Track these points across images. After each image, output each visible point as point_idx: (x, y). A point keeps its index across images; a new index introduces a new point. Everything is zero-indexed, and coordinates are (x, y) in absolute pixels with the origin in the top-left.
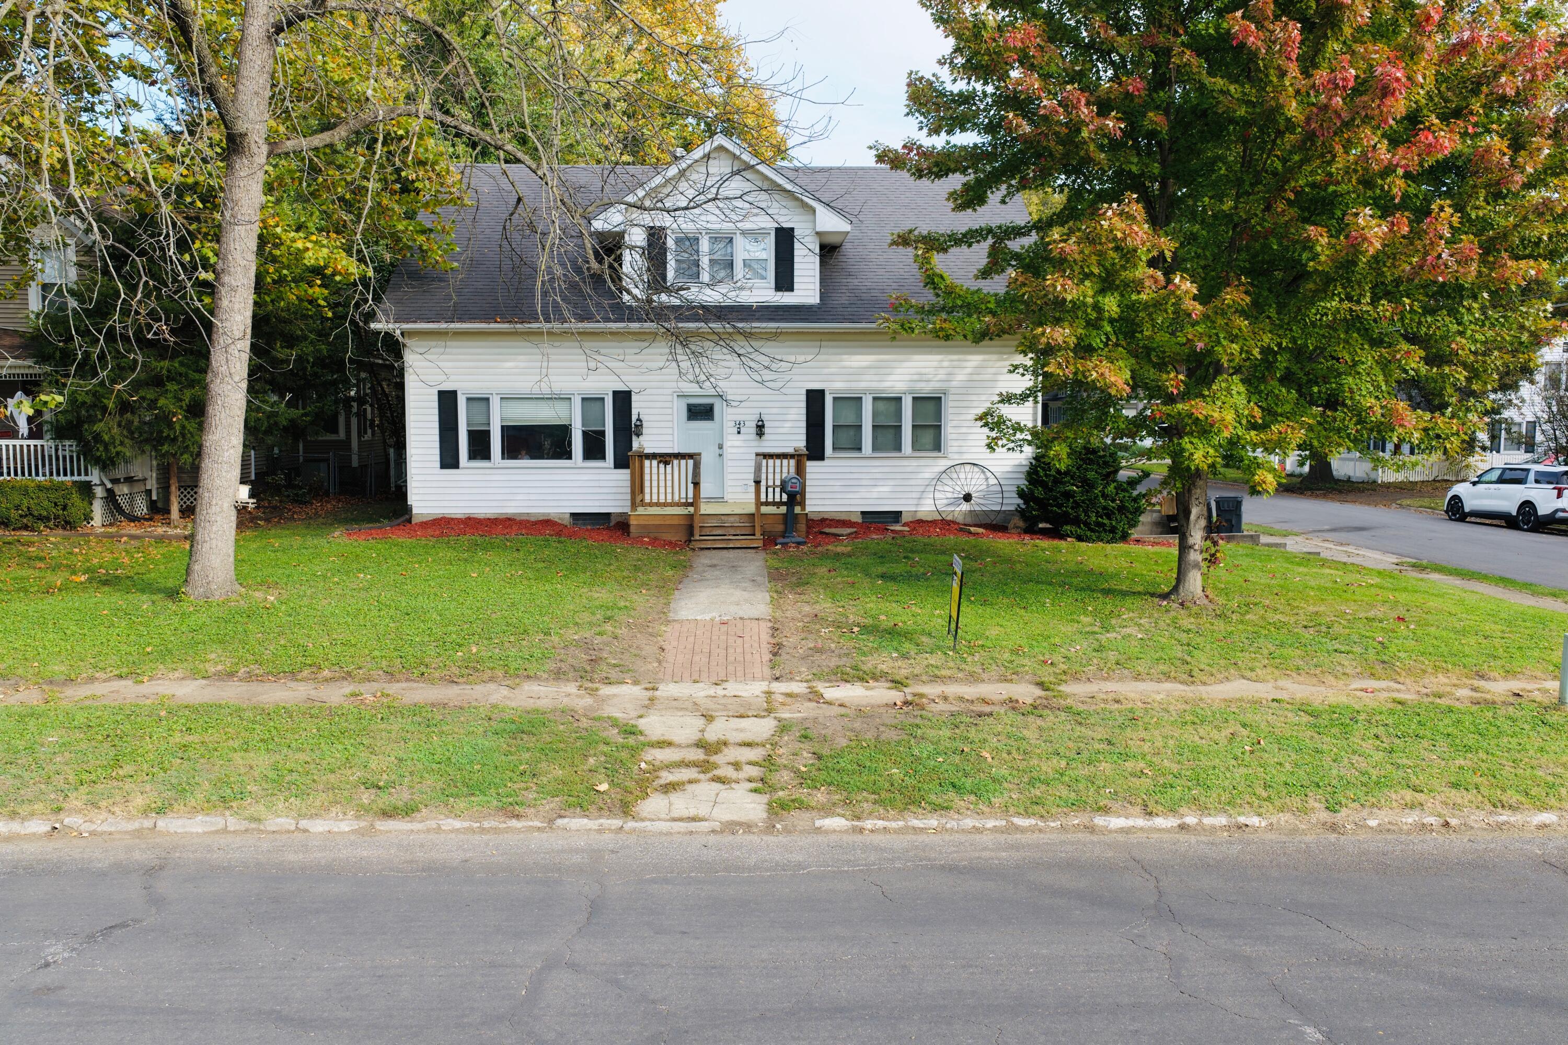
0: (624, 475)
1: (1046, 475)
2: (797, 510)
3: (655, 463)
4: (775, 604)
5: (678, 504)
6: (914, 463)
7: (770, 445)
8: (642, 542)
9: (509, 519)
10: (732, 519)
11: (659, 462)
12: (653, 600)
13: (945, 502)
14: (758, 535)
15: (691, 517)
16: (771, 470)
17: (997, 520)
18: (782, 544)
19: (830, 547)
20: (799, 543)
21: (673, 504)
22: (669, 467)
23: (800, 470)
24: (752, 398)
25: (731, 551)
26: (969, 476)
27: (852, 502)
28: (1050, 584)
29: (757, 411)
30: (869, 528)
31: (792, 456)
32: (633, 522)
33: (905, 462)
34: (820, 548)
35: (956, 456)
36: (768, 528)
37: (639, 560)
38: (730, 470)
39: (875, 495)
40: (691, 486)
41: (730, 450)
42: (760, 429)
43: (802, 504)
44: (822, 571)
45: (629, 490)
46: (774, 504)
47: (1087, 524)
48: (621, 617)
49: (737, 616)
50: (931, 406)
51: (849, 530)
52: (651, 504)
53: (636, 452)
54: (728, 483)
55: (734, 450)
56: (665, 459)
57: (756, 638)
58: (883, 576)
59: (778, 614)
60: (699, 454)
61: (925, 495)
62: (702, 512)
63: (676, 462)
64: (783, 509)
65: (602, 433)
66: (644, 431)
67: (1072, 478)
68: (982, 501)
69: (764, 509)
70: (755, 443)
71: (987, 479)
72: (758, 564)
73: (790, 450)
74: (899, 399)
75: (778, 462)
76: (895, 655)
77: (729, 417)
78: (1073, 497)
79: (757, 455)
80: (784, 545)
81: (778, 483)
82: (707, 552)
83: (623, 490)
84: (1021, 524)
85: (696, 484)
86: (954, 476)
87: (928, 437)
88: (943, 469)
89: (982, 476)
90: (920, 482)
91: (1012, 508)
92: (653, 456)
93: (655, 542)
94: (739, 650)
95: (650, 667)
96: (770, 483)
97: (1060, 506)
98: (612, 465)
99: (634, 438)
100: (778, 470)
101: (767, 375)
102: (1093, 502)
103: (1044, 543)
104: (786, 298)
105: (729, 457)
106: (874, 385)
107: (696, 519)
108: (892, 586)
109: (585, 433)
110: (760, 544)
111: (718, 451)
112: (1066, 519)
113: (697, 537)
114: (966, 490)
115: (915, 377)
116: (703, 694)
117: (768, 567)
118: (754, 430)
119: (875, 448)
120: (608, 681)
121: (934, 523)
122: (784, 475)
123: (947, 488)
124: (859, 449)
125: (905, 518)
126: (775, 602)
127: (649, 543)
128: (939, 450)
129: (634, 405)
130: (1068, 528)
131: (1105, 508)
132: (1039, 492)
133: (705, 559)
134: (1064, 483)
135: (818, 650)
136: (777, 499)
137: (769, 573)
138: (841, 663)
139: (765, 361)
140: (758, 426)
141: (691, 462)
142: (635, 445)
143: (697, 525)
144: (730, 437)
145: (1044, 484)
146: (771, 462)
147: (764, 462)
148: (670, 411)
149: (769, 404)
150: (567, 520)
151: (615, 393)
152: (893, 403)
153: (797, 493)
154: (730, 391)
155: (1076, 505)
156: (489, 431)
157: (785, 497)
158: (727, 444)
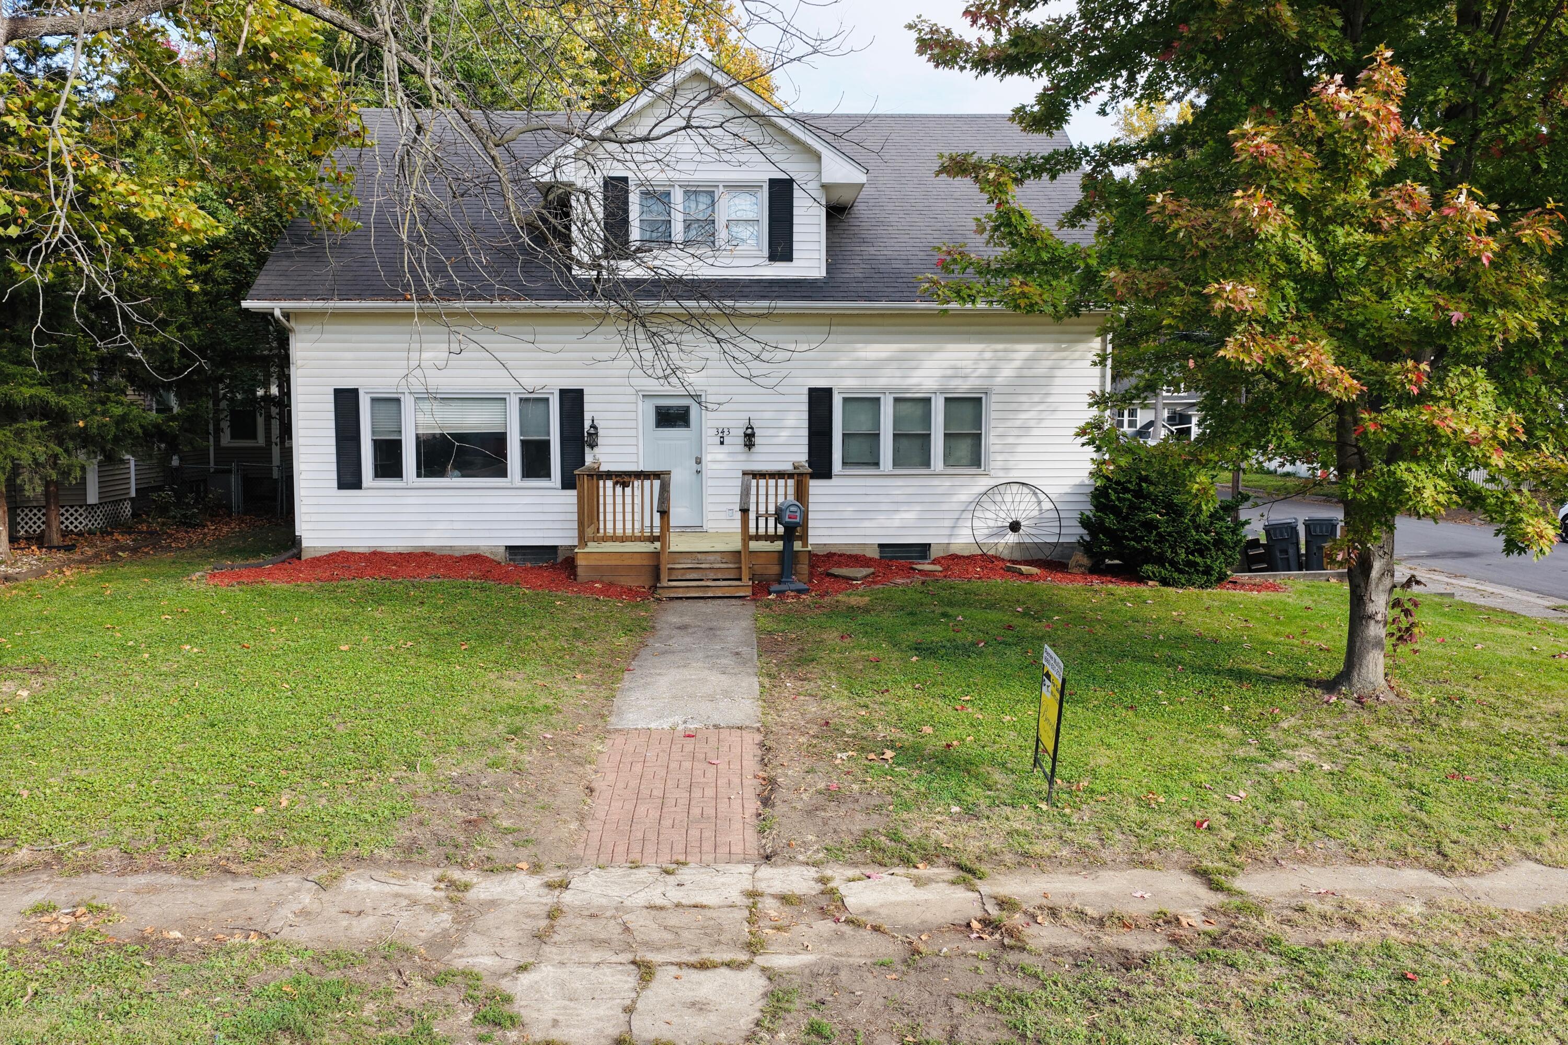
0: (571, 496)
1: (1119, 499)
2: (797, 546)
3: (609, 483)
4: (767, 699)
5: (641, 539)
6: (947, 482)
7: (762, 461)
8: (593, 590)
9: (427, 554)
10: (711, 558)
11: (615, 484)
12: (590, 692)
13: (986, 531)
14: (746, 581)
15: (656, 555)
16: (762, 491)
17: (1055, 556)
18: (778, 592)
19: (840, 597)
20: (800, 591)
21: (633, 539)
22: (628, 490)
23: (801, 494)
24: (735, 398)
25: (710, 603)
26: (1017, 499)
27: (868, 532)
28: (1153, 661)
29: (746, 416)
30: (889, 567)
31: (791, 476)
32: (581, 562)
33: (936, 482)
34: (827, 599)
35: (1001, 474)
36: (759, 570)
37: (583, 619)
38: (710, 491)
39: (897, 523)
40: (657, 516)
41: (711, 466)
42: (749, 439)
43: (804, 538)
44: (831, 637)
45: (575, 517)
46: (767, 537)
47: (1173, 564)
48: (536, 728)
49: (710, 723)
50: (968, 409)
51: (865, 571)
52: (605, 539)
53: (589, 469)
54: (708, 508)
55: (715, 466)
56: (623, 479)
57: (736, 766)
58: (918, 648)
59: (772, 717)
60: (668, 473)
61: (960, 523)
62: (673, 549)
63: (637, 483)
64: (779, 545)
65: (547, 444)
66: (600, 441)
67: (1154, 503)
68: (1033, 531)
69: (754, 545)
70: (743, 457)
71: (1039, 502)
72: (744, 624)
73: (788, 467)
74: (928, 401)
75: (772, 482)
76: (955, 809)
77: (710, 424)
78: (1157, 528)
79: (745, 473)
80: (780, 593)
81: (772, 509)
82: (677, 604)
83: (570, 517)
84: (1085, 561)
85: (664, 513)
86: (998, 498)
87: (964, 448)
88: (983, 489)
89: (1034, 499)
90: (955, 507)
91: (1073, 540)
92: (609, 475)
93: (610, 589)
94: (709, 792)
95: (563, 832)
96: (762, 510)
97: (1139, 540)
98: (558, 484)
99: (587, 450)
100: (772, 491)
101: (757, 368)
102: (1182, 535)
103: (1121, 589)
104: (780, 271)
105: (710, 474)
106: (897, 382)
107: (664, 559)
108: (933, 667)
109: (523, 443)
110: (748, 592)
111: (695, 467)
112: (1147, 556)
113: (665, 583)
114: (1014, 516)
115: (949, 372)
116: (641, 899)
117: (759, 631)
118: (741, 440)
119: (896, 463)
120: (490, 867)
121: (971, 558)
122: (781, 499)
123: (988, 515)
124: (877, 464)
125: (934, 553)
126: (766, 696)
127: (601, 591)
128: (979, 465)
129: (587, 407)
130: (1148, 568)
131: (1197, 542)
132: (1110, 521)
133: (673, 616)
134: (1144, 511)
135: (832, 795)
136: (771, 531)
137: (760, 640)
138: (870, 826)
139: (756, 348)
140: (746, 435)
141: (657, 483)
142: (589, 459)
143: (664, 567)
144: (710, 449)
145: (1116, 511)
146: (762, 482)
147: (754, 482)
148: (633, 415)
149: (762, 407)
150: (501, 556)
151: (563, 392)
152: (921, 405)
153: (798, 524)
154: (710, 390)
155: (1161, 539)
156: (400, 441)
157: (781, 530)
158: (707, 458)
